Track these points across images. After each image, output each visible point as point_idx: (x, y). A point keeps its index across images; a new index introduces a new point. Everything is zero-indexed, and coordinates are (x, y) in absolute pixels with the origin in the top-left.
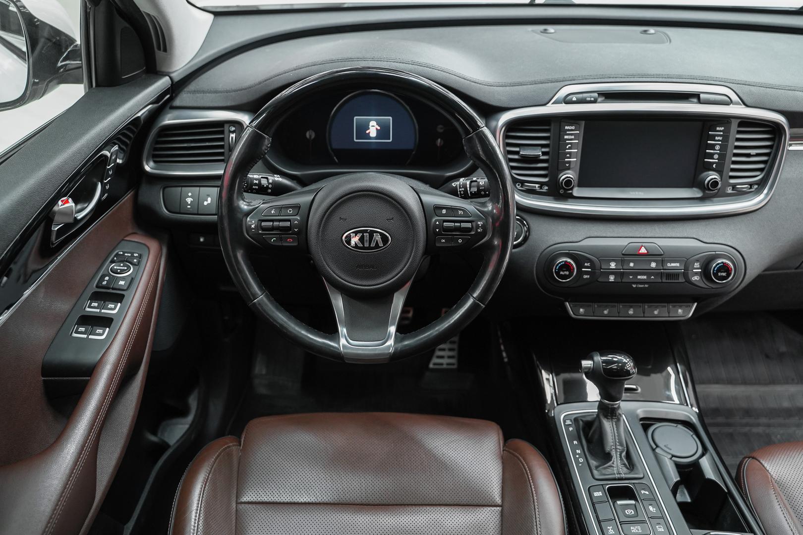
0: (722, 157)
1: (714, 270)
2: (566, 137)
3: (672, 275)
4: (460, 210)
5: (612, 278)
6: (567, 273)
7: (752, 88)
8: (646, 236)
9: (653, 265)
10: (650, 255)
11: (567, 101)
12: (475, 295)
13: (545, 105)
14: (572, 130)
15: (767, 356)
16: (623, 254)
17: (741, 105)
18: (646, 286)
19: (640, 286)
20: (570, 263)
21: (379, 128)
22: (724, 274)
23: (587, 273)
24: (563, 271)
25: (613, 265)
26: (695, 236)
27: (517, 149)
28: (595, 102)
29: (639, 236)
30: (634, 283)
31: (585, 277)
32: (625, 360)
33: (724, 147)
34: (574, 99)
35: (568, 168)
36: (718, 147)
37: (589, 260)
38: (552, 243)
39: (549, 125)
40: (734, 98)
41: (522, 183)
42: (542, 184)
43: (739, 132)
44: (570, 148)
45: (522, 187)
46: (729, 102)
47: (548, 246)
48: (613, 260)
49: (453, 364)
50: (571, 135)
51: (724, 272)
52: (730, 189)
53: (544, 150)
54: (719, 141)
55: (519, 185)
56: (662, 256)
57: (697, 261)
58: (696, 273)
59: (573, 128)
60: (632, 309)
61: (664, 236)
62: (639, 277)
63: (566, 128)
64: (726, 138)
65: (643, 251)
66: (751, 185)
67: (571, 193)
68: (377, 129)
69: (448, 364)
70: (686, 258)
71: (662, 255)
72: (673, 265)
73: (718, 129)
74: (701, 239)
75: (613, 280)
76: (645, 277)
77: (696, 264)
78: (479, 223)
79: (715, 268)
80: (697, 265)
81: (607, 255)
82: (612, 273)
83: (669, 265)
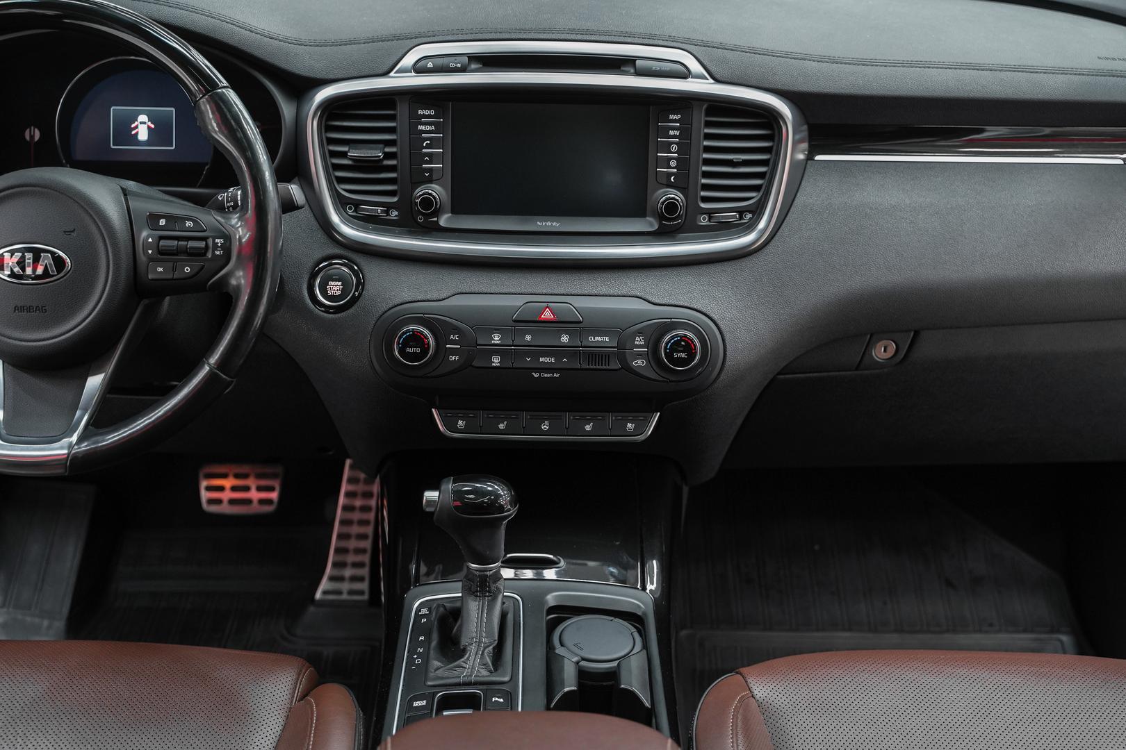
0: (683, 163)
1: (666, 348)
2: (420, 128)
3: (596, 356)
4: (189, 220)
5: (496, 361)
6: (418, 350)
7: (729, 54)
8: (556, 292)
9: (565, 339)
10: (561, 323)
11: (419, 69)
12: (213, 361)
13: (385, 74)
14: (429, 116)
15: (949, 583)
16: (515, 321)
17: (707, 79)
18: (556, 375)
19: (545, 375)
20: (421, 333)
21: (153, 126)
22: (683, 355)
23: (454, 352)
24: (411, 347)
25: (496, 339)
26: (639, 294)
27: (345, 149)
28: (463, 70)
29: (544, 291)
30: (536, 370)
31: (452, 358)
32: (500, 492)
33: (684, 148)
34: (430, 65)
35: (430, 181)
36: (674, 148)
37: (457, 330)
38: (398, 301)
39: (394, 107)
40: (695, 66)
41: (357, 205)
42: (388, 207)
43: (708, 124)
44: (428, 147)
45: (356, 211)
46: (685, 74)
47: (390, 306)
48: (497, 331)
49: (361, 593)
50: (430, 124)
51: (683, 352)
52: (704, 219)
53: (387, 150)
54: (674, 137)
55: (350, 209)
56: (581, 325)
57: (640, 333)
58: (640, 355)
59: (432, 112)
60: (547, 422)
61: (586, 292)
62: (542, 359)
63: (420, 112)
64: (686, 133)
65: (548, 315)
66: (741, 212)
67: (437, 222)
68: (149, 127)
69: (351, 592)
70: (620, 328)
71: (580, 322)
72: (598, 339)
73: (671, 117)
74: (650, 298)
75: (498, 365)
76: (552, 360)
77: (637, 338)
78: (218, 241)
79: (667, 344)
80: (639, 341)
81: (486, 323)
82: (496, 352)
83: (591, 339)
